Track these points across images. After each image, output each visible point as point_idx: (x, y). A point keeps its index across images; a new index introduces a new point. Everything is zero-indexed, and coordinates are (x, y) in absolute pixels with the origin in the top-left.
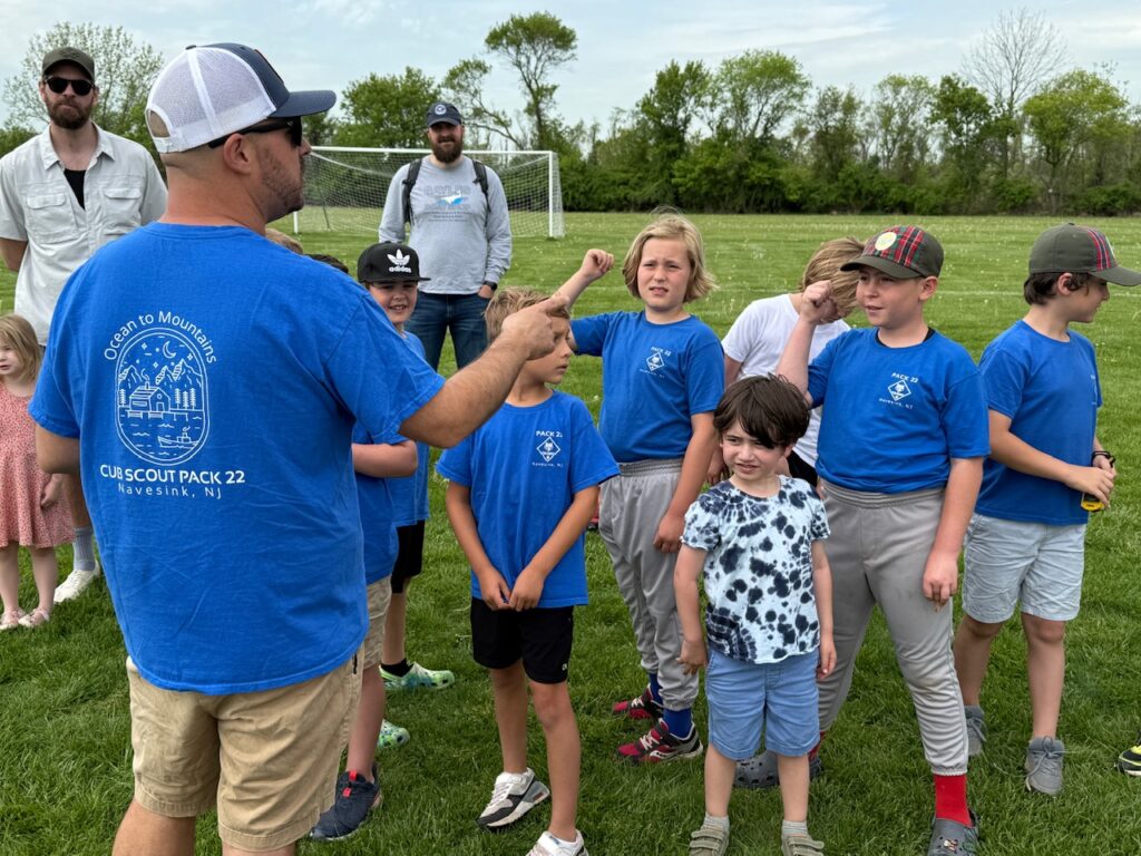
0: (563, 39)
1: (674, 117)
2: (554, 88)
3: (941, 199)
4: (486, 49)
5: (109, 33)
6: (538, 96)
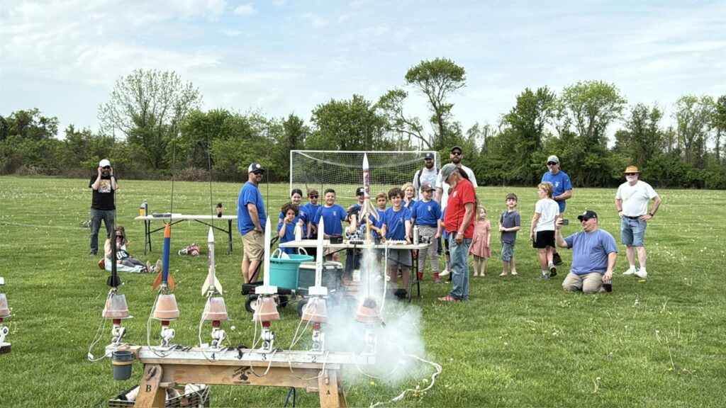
0: (457, 74)
1: (532, 124)
2: (452, 106)
4: (405, 81)
5: (166, 75)
6: (440, 112)
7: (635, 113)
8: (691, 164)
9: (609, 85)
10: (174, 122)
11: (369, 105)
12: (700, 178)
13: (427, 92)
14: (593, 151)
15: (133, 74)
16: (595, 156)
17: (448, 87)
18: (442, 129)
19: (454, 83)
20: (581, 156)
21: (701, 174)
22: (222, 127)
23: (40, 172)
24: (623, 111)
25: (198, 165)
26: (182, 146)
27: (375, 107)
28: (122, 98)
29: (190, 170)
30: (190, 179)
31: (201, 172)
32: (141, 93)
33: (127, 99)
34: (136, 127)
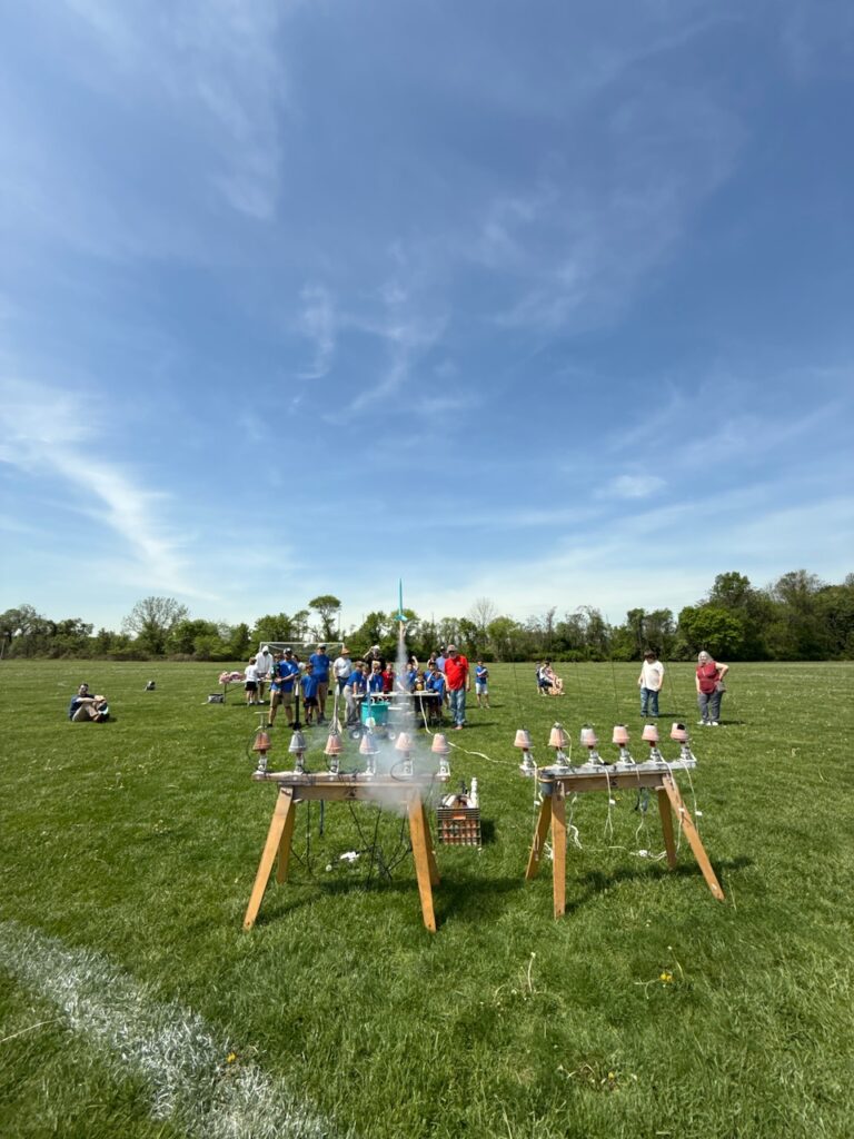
0: (337, 604)
1: (375, 630)
2: (334, 620)
4: (309, 607)
5: (169, 600)
6: (328, 622)
9: (413, 610)
10: (171, 627)
11: (288, 619)
13: (321, 612)
15: (148, 599)
17: (331, 610)
18: (328, 632)
19: (335, 609)
22: (202, 630)
23: (77, 657)
24: (419, 625)
25: (185, 652)
26: (174, 640)
27: (292, 620)
28: (139, 613)
29: (179, 655)
30: (179, 661)
31: (186, 656)
32: (151, 610)
33: (142, 613)
34: (146, 630)
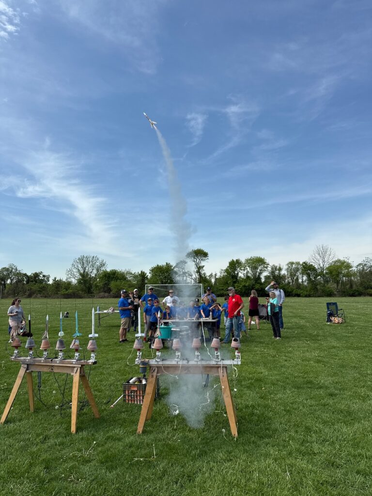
0: (205, 255)
1: (234, 273)
2: (204, 266)
3: (308, 293)
4: (186, 258)
5: (93, 257)
6: (199, 269)
7: (272, 268)
8: (295, 288)
9: (263, 258)
10: (96, 275)
11: (172, 266)
12: (298, 293)
13: (194, 261)
14: (258, 283)
15: (80, 257)
16: (259, 285)
17: (202, 260)
18: (200, 275)
19: (204, 258)
20: (254, 285)
21: (299, 292)
22: (115, 276)
23: (42, 297)
24: (268, 269)
25: (105, 292)
26: (98, 284)
27: (174, 268)
28: (76, 266)
29: (102, 294)
31: (106, 294)
32: (83, 264)
33: (78, 266)
34: (81, 277)
